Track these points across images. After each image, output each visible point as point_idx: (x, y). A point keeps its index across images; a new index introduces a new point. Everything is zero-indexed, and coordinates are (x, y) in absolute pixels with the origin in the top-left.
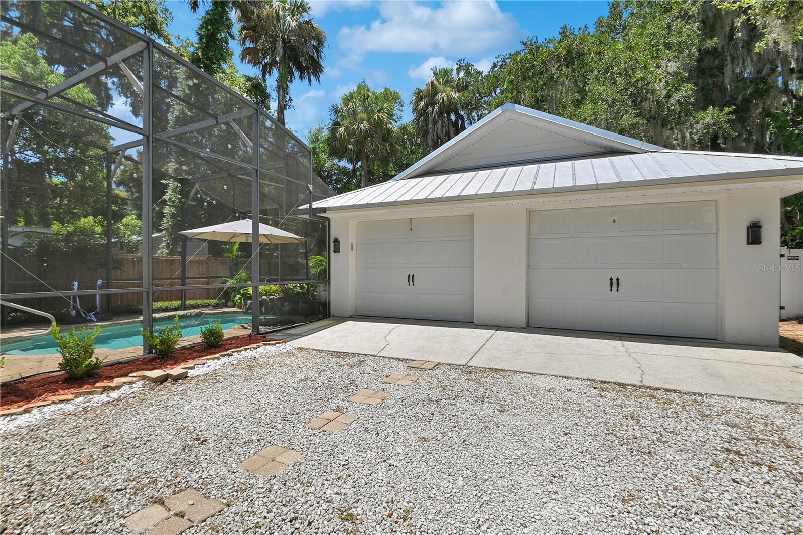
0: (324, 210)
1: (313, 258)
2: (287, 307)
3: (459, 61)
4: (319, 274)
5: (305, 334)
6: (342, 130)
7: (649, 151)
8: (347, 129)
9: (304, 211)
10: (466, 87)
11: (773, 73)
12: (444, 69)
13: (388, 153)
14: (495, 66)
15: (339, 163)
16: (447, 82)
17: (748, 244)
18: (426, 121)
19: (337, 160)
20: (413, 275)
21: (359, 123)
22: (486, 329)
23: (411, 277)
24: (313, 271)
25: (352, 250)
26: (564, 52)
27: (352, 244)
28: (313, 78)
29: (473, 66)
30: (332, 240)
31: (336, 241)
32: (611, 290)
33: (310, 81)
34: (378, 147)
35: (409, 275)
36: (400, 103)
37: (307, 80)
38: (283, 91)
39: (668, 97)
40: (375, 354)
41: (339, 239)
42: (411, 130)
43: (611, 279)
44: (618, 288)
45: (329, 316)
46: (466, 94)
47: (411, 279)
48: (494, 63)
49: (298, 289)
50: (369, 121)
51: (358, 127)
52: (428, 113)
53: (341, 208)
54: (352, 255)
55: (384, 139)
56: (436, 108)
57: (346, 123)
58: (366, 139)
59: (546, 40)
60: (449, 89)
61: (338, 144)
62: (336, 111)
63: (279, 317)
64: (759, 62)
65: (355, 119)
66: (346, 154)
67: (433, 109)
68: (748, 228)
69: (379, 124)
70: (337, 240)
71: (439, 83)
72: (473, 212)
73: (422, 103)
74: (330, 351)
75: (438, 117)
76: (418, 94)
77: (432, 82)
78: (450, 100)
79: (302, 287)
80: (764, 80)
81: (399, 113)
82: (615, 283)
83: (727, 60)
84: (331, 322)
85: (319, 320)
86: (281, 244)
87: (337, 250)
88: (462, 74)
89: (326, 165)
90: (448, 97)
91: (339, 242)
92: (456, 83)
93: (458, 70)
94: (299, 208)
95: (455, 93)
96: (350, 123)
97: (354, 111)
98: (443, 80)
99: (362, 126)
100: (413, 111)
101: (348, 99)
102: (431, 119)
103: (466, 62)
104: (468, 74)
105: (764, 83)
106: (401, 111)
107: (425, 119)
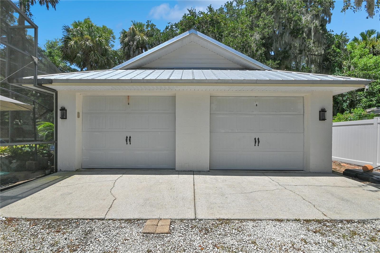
0: (50, 81)
1: (41, 124)
2: (15, 164)
3: (148, 21)
4: (47, 136)
5: (24, 195)
6: (72, 43)
7: (266, 70)
8: (76, 43)
9: (29, 82)
10: (152, 36)
11: (290, 50)
12: (139, 23)
13: (105, 63)
14: (167, 28)
15: (71, 66)
16: (141, 31)
17: (320, 120)
18: (129, 49)
19: (69, 64)
20: (130, 137)
21: (85, 40)
22: (186, 174)
23: (128, 138)
24: (41, 134)
25: (79, 117)
26: (210, 20)
27: (79, 113)
28: (50, 5)
29: (155, 26)
30: (59, 108)
31: (63, 110)
32: (255, 145)
33: (48, 6)
34: (99, 58)
35: (127, 137)
36: (113, 37)
37: (45, 6)
38: (25, 7)
39: (257, 51)
40: (103, 217)
41: (66, 108)
42: (119, 53)
43: (255, 139)
44: (258, 144)
45: (56, 171)
46: (152, 39)
47: (128, 140)
48: (167, 26)
49: (27, 149)
50: (92, 40)
51: (85, 43)
52: (130, 45)
53: (67, 81)
54: (78, 122)
55: (103, 55)
56: (135, 43)
57: (75, 39)
58: (90, 52)
59: (200, 12)
60: (142, 35)
61: (69, 51)
62: (68, 30)
63: (7, 173)
64: (285, 44)
65: (83, 38)
66: (75, 59)
67: (133, 43)
68: (320, 112)
69: (100, 44)
70: (64, 108)
71: (137, 30)
72: (175, 94)
73: (127, 39)
74: (48, 220)
75: (136, 48)
76: (124, 33)
77: (133, 28)
78: (143, 40)
79: (30, 147)
80: (287, 52)
81: (112, 43)
82: (257, 141)
83: (274, 41)
84: (57, 177)
85: (46, 175)
86: (11, 111)
87: (64, 117)
88: (149, 29)
89: (60, 65)
90: (142, 39)
91: (66, 110)
92: (146, 32)
93: (148, 26)
94: (24, 78)
95: (146, 37)
96: (79, 40)
97: (81, 33)
98: (139, 29)
99: (87, 43)
100: (120, 44)
101: (76, 25)
102: (132, 49)
103: (151, 23)
104: (152, 29)
105: (287, 53)
106: (114, 42)
107: (128, 48)
